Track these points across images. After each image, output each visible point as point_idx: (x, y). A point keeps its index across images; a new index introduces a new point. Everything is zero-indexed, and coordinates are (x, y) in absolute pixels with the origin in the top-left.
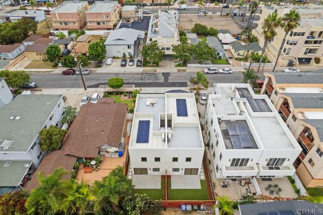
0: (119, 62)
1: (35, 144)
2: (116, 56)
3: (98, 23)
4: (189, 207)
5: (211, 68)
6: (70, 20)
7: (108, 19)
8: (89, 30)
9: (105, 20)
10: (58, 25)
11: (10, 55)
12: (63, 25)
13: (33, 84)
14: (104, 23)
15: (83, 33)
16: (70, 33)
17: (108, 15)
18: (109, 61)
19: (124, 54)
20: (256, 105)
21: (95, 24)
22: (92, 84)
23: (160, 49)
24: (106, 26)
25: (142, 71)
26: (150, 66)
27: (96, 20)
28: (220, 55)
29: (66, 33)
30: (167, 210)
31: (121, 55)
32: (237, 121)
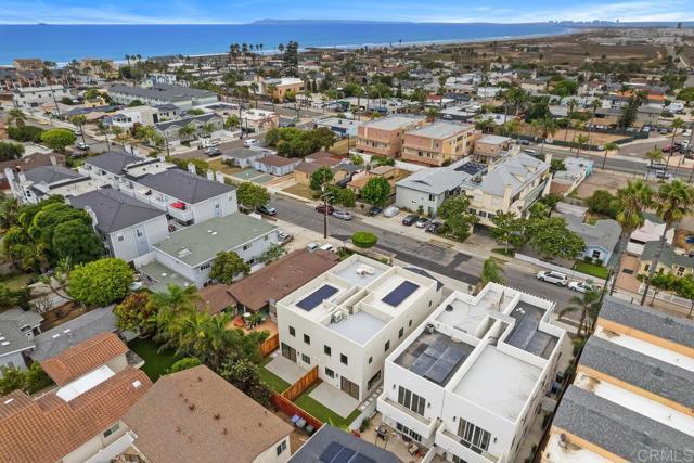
0: (404, 216)
1: (207, 266)
2: (408, 207)
3: (420, 154)
4: (302, 423)
5: (552, 273)
6: (381, 140)
7: (437, 150)
8: (403, 161)
9: (431, 149)
10: (362, 145)
11: (278, 169)
12: (370, 145)
13: (271, 210)
14: (428, 155)
15: (392, 163)
16: (373, 159)
17: (438, 143)
18: (389, 211)
19: (421, 207)
20: (529, 338)
21: (415, 154)
22: (340, 234)
23: (478, 212)
24: (429, 160)
25: (428, 240)
26: (448, 237)
27: (417, 147)
28: (601, 257)
29: (366, 158)
30: (279, 413)
31: (415, 208)
32: (462, 342)
